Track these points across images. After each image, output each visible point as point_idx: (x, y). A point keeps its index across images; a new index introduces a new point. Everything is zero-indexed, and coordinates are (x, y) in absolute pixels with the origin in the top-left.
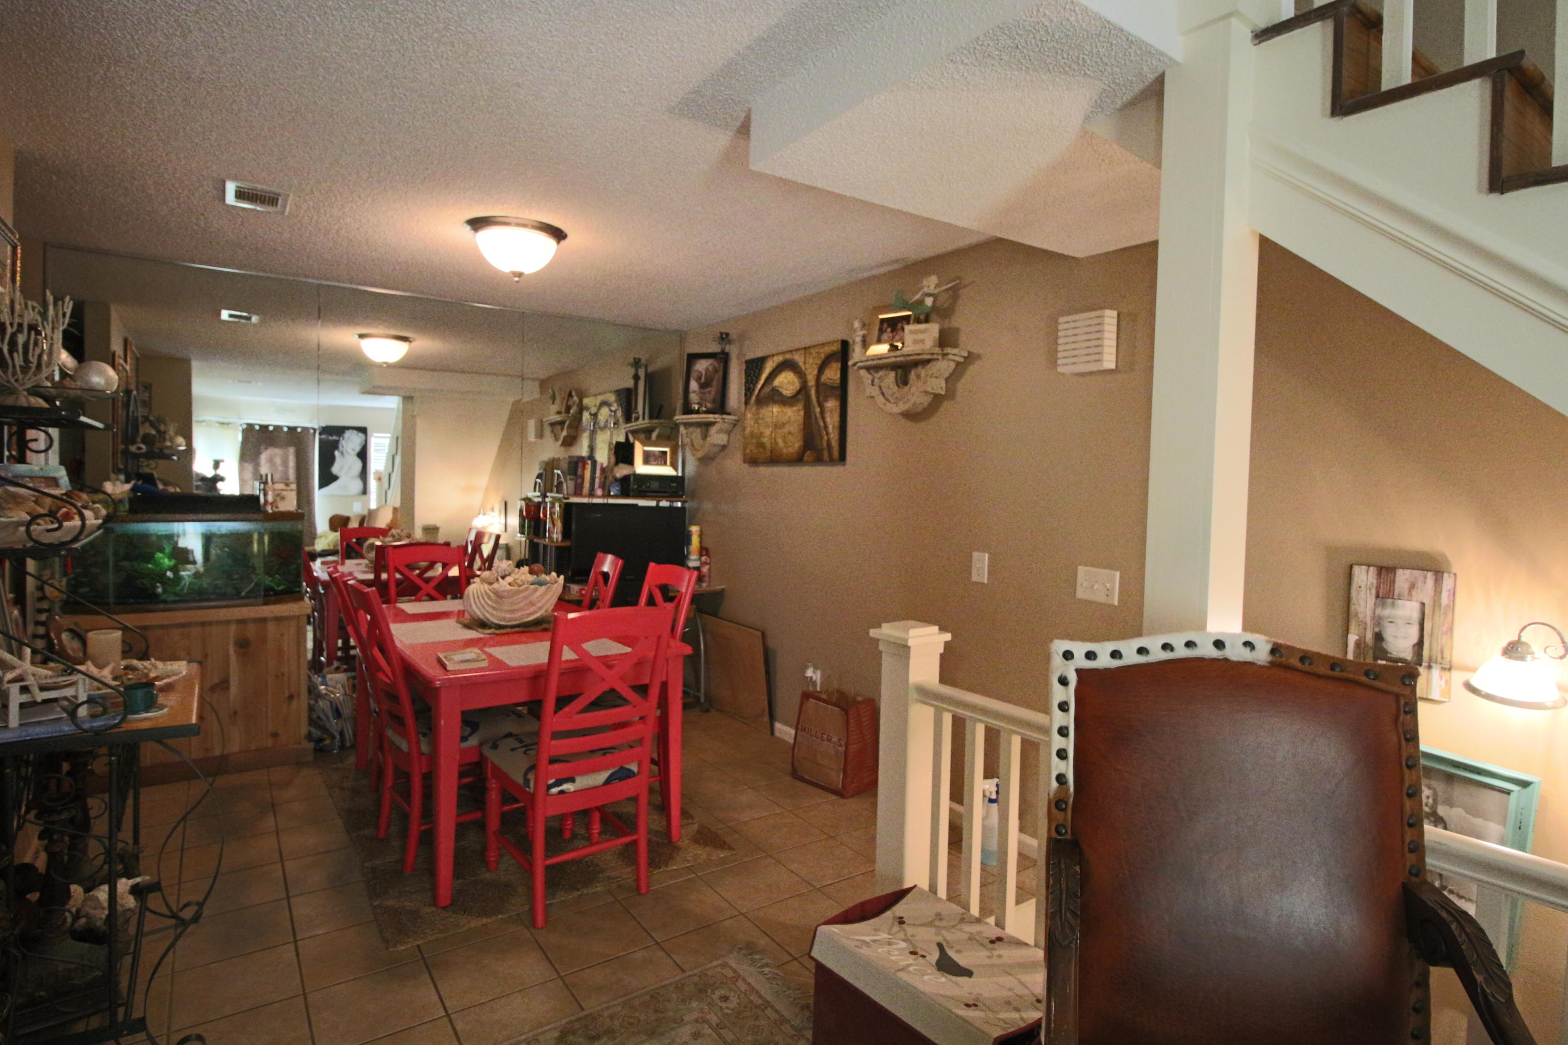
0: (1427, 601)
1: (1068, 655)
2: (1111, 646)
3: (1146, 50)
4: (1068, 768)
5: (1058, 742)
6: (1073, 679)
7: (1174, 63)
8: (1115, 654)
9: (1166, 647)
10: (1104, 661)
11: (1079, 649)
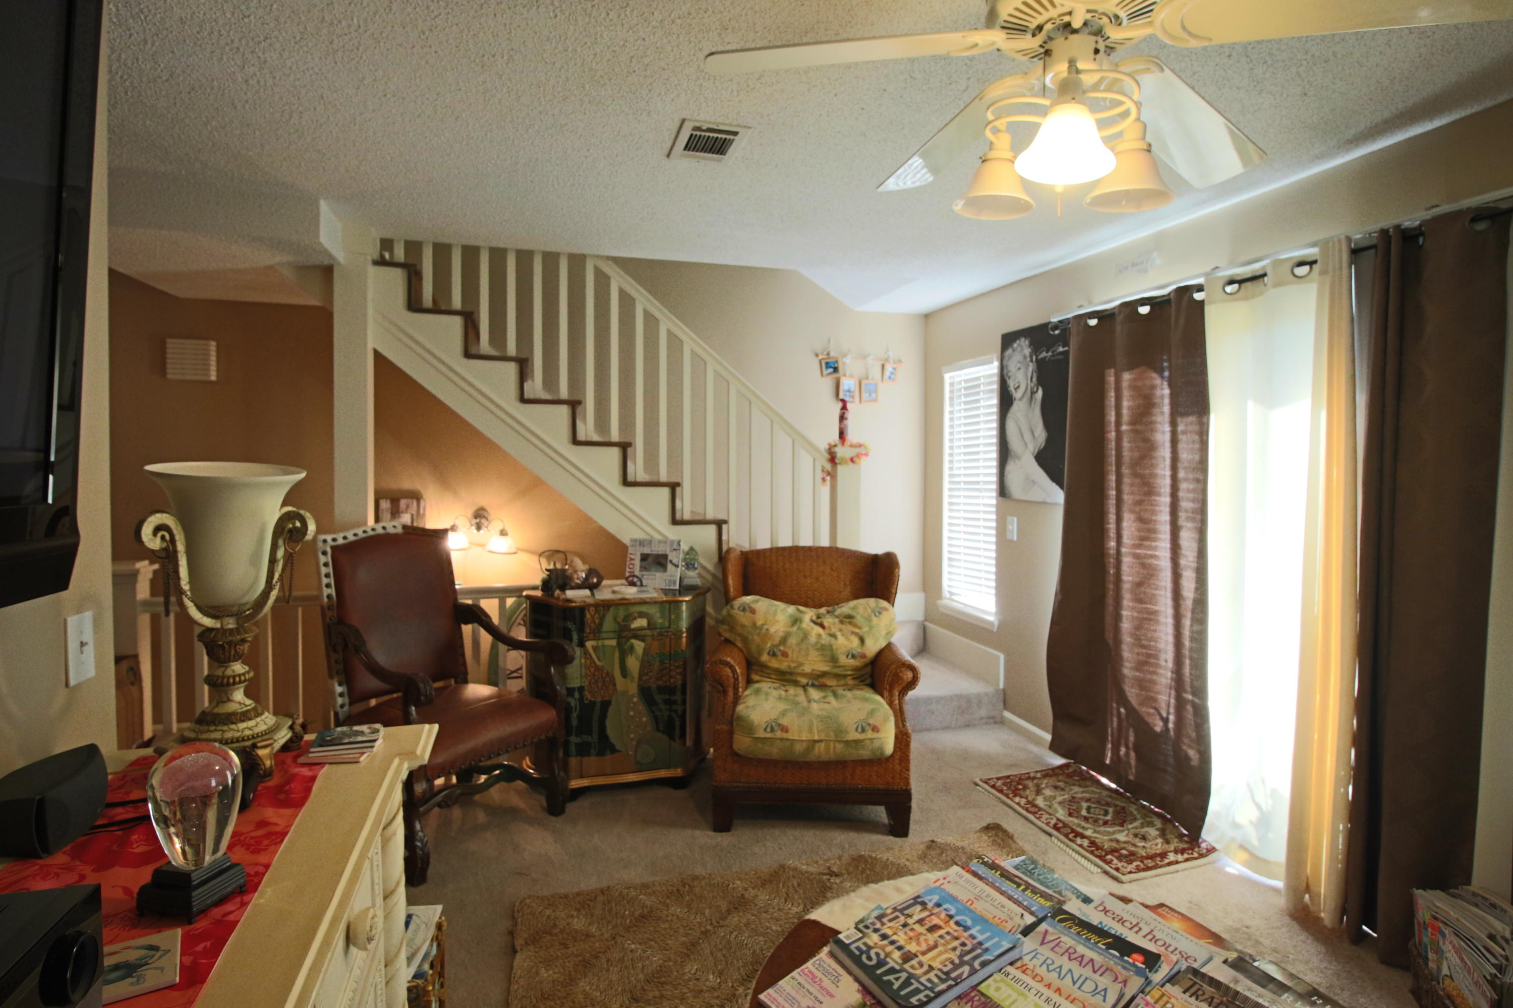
0: (414, 513)
1: (325, 541)
2: (342, 535)
3: (330, 256)
4: (332, 591)
5: (325, 581)
6: (329, 550)
7: (339, 264)
8: (345, 538)
9: (355, 535)
10: (341, 541)
11: (329, 538)
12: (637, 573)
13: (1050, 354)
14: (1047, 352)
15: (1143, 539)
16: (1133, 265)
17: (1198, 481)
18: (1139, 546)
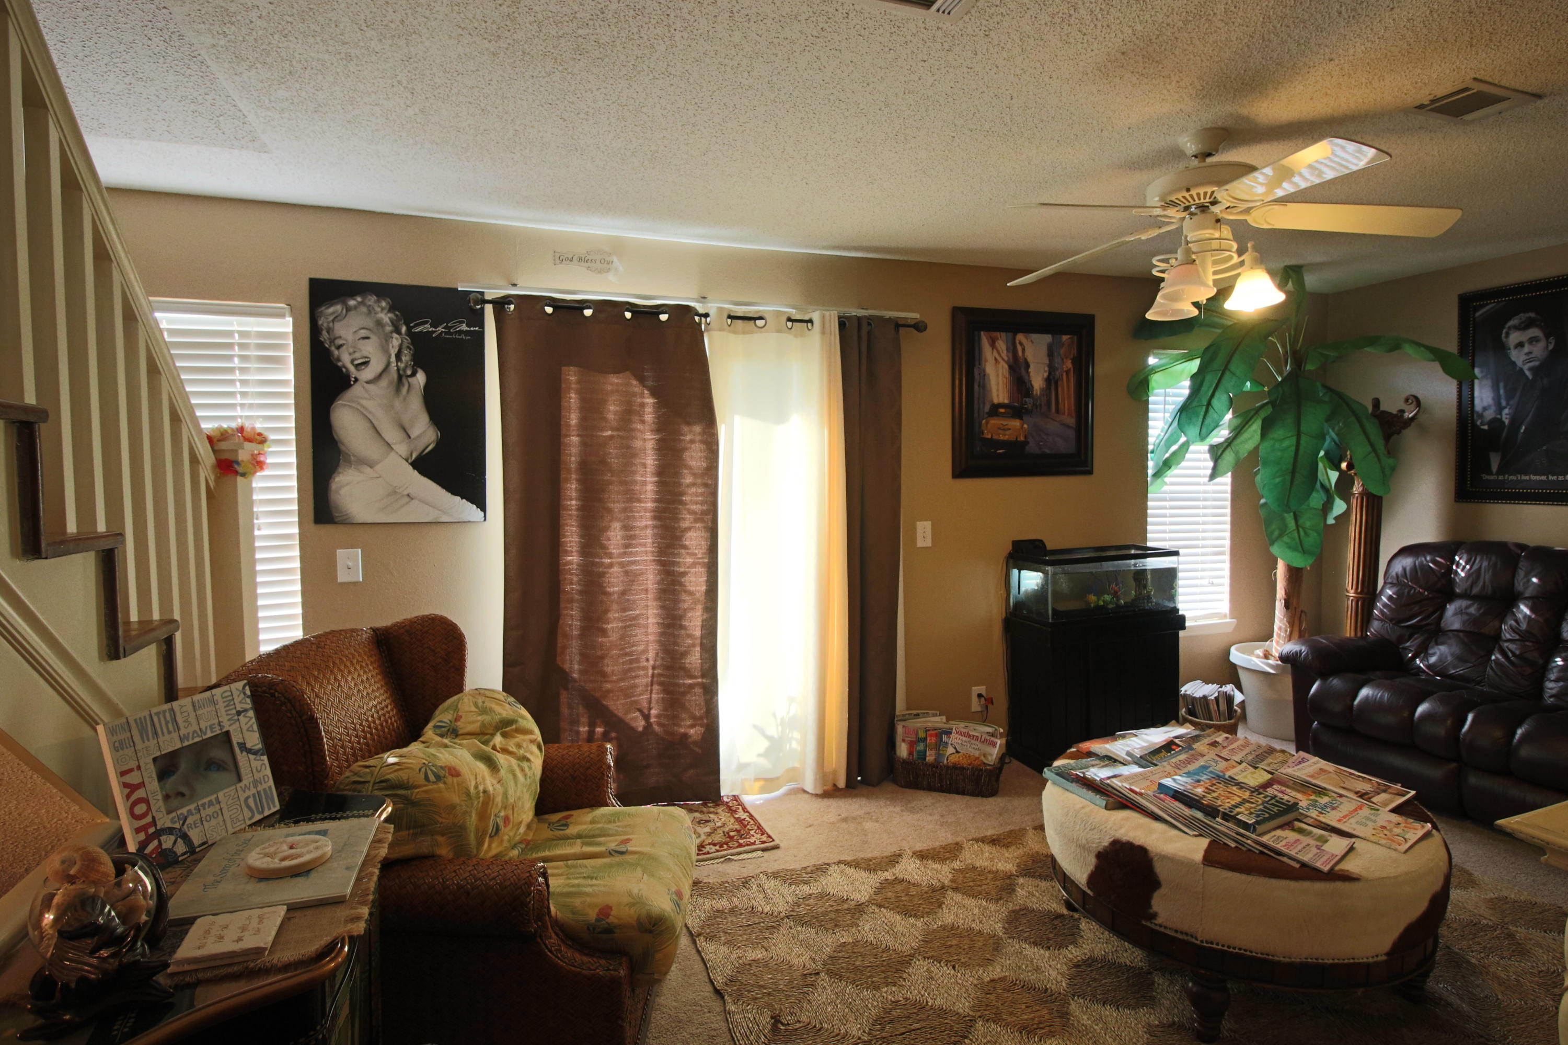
12: (164, 821)
13: (440, 329)
14: (434, 325)
15: (627, 546)
16: (580, 260)
17: (706, 485)
18: (624, 554)
